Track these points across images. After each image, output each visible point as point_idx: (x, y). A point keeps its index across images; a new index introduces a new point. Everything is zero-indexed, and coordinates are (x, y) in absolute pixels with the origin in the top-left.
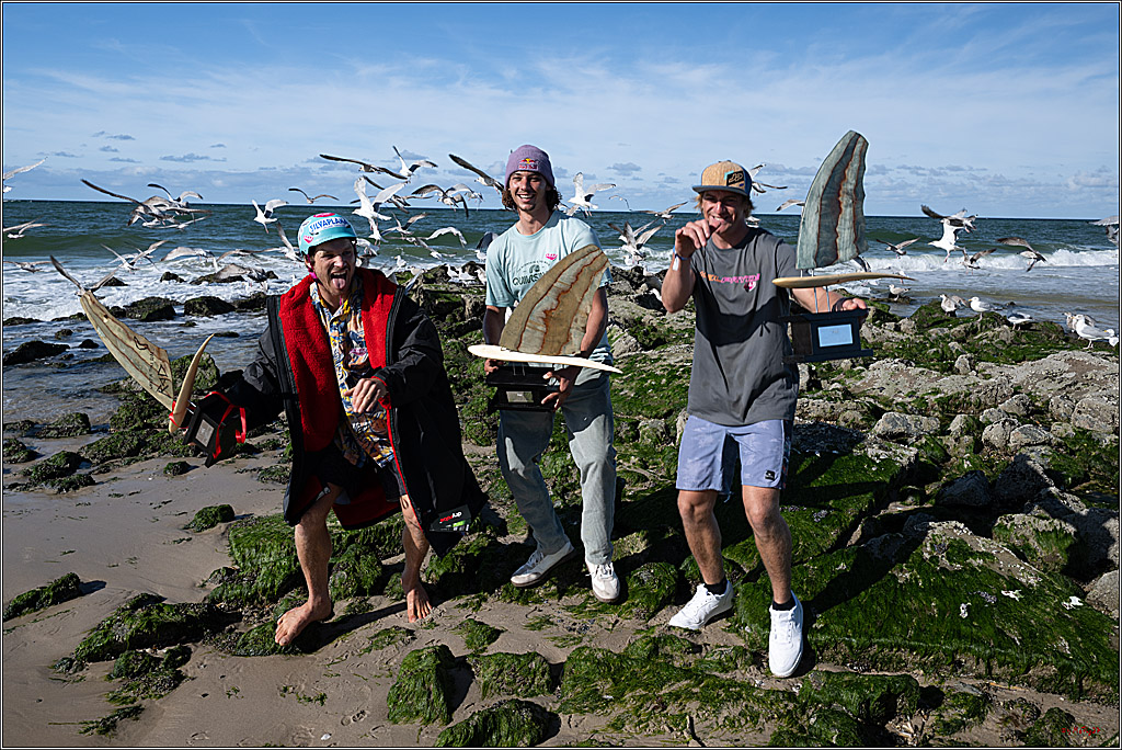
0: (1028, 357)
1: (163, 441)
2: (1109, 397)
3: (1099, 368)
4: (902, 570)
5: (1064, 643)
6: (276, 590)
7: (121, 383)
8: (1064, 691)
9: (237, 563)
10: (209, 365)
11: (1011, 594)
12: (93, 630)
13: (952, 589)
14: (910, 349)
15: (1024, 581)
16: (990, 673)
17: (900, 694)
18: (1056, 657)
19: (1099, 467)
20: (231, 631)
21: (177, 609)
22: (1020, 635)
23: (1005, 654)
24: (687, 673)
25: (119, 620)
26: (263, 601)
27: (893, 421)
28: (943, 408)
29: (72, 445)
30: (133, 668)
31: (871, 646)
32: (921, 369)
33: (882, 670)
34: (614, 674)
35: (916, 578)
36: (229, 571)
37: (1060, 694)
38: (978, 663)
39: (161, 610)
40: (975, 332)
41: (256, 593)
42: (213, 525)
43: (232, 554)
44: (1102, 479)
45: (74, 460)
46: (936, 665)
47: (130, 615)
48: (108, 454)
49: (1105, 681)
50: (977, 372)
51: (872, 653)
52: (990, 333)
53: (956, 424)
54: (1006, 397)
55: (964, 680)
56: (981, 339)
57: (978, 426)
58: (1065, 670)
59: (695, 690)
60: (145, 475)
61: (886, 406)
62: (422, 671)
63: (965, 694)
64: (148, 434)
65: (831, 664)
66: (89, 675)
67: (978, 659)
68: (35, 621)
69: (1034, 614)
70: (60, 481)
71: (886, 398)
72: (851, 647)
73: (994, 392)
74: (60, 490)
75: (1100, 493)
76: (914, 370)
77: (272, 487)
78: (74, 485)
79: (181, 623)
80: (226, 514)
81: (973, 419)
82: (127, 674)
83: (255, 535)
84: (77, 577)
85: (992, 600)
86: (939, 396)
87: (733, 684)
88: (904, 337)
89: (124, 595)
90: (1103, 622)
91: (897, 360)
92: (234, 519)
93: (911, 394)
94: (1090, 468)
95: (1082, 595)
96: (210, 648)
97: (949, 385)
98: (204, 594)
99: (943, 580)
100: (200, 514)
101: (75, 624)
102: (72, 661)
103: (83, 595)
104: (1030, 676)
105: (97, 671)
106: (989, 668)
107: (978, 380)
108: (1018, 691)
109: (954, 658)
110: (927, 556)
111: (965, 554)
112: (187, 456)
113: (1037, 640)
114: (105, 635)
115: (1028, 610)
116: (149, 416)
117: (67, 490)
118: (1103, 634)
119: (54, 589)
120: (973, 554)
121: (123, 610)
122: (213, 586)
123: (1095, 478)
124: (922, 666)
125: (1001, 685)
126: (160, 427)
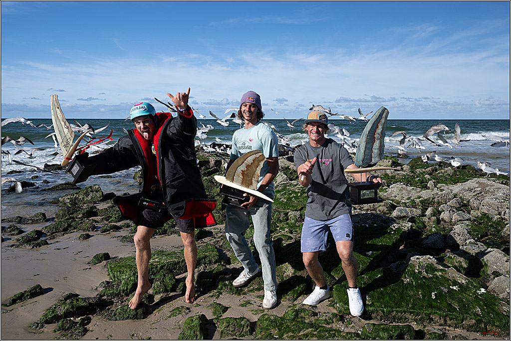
0: (460, 181)
1: (79, 224)
2: (496, 199)
3: (491, 186)
4: (406, 278)
5: (478, 309)
6: (128, 290)
7: (60, 199)
8: (479, 331)
9: (111, 279)
10: (99, 191)
11: (454, 288)
12: (48, 310)
13: (428, 286)
14: (408, 178)
15: (460, 282)
16: (446, 323)
17: (406, 333)
18: (475, 316)
19: (492, 230)
20: (109, 309)
21: (85, 300)
22: (459, 306)
23: (452, 315)
24: (311, 325)
25: (59, 305)
26: (123, 296)
27: (401, 211)
28: (423, 204)
29: (38, 227)
30: (65, 327)
31: (393, 312)
32: (413, 187)
33: (398, 323)
34: (279, 326)
35: (412, 281)
36: (108, 282)
37: (477, 332)
38: (440, 319)
39: (77, 300)
40: (436, 170)
41: (120, 292)
42: (101, 262)
43: (109, 275)
44: (494, 235)
45: (39, 234)
46: (422, 320)
47: (64, 303)
48: (54, 231)
49: (497, 326)
50: (438, 188)
51: (393, 315)
52: (443, 171)
53: (429, 212)
54: (450, 199)
55: (434, 327)
56: (439, 173)
57: (438, 212)
58: (479, 322)
59: (315, 333)
60: (71, 240)
61: (397, 204)
62: (193, 326)
63: (435, 333)
64: (72, 222)
65: (375, 320)
66: (46, 330)
67: (440, 317)
68: (22, 306)
69: (465, 296)
70: (33, 243)
71: (397, 201)
72: (384, 312)
73: (445, 197)
74: (33, 247)
75: (493, 241)
76: (409, 188)
77: (127, 244)
78: (39, 245)
79: (87, 306)
80: (106, 257)
81: (436, 209)
82: (63, 330)
83: (119, 266)
84: (40, 286)
85: (446, 290)
86: (421, 199)
87: (332, 330)
88: (405, 173)
89: (61, 294)
90: (495, 300)
91: (402, 184)
92: (110, 259)
93: (409, 199)
94: (488, 231)
95: (486, 288)
96: (100, 317)
97: (425, 194)
98: (97, 293)
99: (424, 282)
100: (95, 257)
101: (39, 307)
102: (38, 324)
103: (43, 294)
104: (463, 325)
105: (49, 328)
106: (445, 321)
107: (438, 192)
108: (458, 331)
109: (429, 317)
110: (416, 271)
111: (433, 270)
112: (89, 231)
113: (466, 308)
114: (53, 312)
115: (462, 295)
116: (72, 214)
117: (36, 247)
118: (496, 305)
119: (30, 292)
120: (436, 270)
121: (61, 301)
122: (101, 289)
123: (491, 235)
124: (416, 320)
125: (451, 328)
126: (77, 218)
